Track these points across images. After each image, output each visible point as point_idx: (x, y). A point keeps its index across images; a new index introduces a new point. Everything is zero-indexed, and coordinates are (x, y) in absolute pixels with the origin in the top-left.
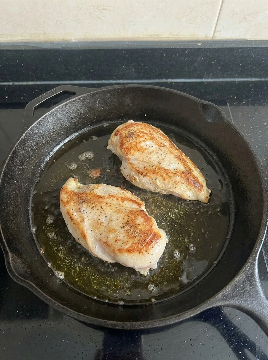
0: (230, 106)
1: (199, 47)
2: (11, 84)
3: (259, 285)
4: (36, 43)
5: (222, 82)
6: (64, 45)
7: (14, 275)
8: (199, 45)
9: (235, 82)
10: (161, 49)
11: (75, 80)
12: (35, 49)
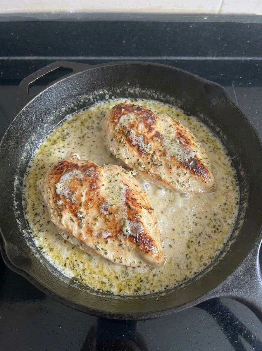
0: (235, 87)
1: (205, 21)
2: (6, 58)
3: (260, 277)
4: (31, 14)
5: (228, 61)
6: (60, 16)
7: (10, 264)
8: (206, 18)
9: (241, 60)
10: (165, 23)
11: (73, 55)
12: (30, 20)
